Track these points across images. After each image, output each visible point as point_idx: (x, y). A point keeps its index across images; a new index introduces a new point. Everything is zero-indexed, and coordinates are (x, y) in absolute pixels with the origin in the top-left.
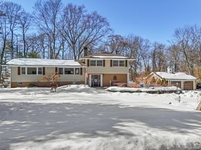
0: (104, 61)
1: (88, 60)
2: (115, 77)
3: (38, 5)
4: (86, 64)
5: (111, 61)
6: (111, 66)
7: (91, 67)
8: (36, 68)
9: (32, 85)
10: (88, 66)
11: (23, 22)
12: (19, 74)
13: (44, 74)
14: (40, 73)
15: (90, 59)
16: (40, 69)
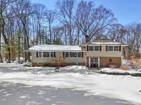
0: (101, 46)
1: (87, 46)
2: (110, 60)
3: (58, 3)
4: (86, 49)
5: (107, 46)
6: (107, 50)
7: (90, 52)
8: (49, 53)
9: (46, 65)
10: (87, 50)
11: (49, 17)
12: (37, 57)
13: (55, 57)
14: (52, 56)
15: (89, 45)
16: (51, 53)
